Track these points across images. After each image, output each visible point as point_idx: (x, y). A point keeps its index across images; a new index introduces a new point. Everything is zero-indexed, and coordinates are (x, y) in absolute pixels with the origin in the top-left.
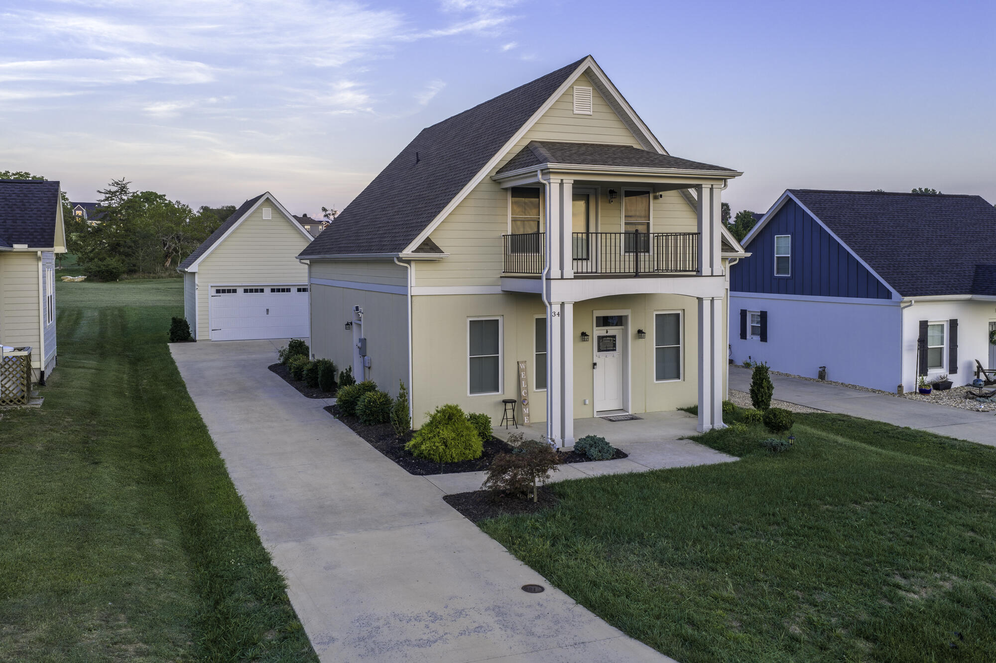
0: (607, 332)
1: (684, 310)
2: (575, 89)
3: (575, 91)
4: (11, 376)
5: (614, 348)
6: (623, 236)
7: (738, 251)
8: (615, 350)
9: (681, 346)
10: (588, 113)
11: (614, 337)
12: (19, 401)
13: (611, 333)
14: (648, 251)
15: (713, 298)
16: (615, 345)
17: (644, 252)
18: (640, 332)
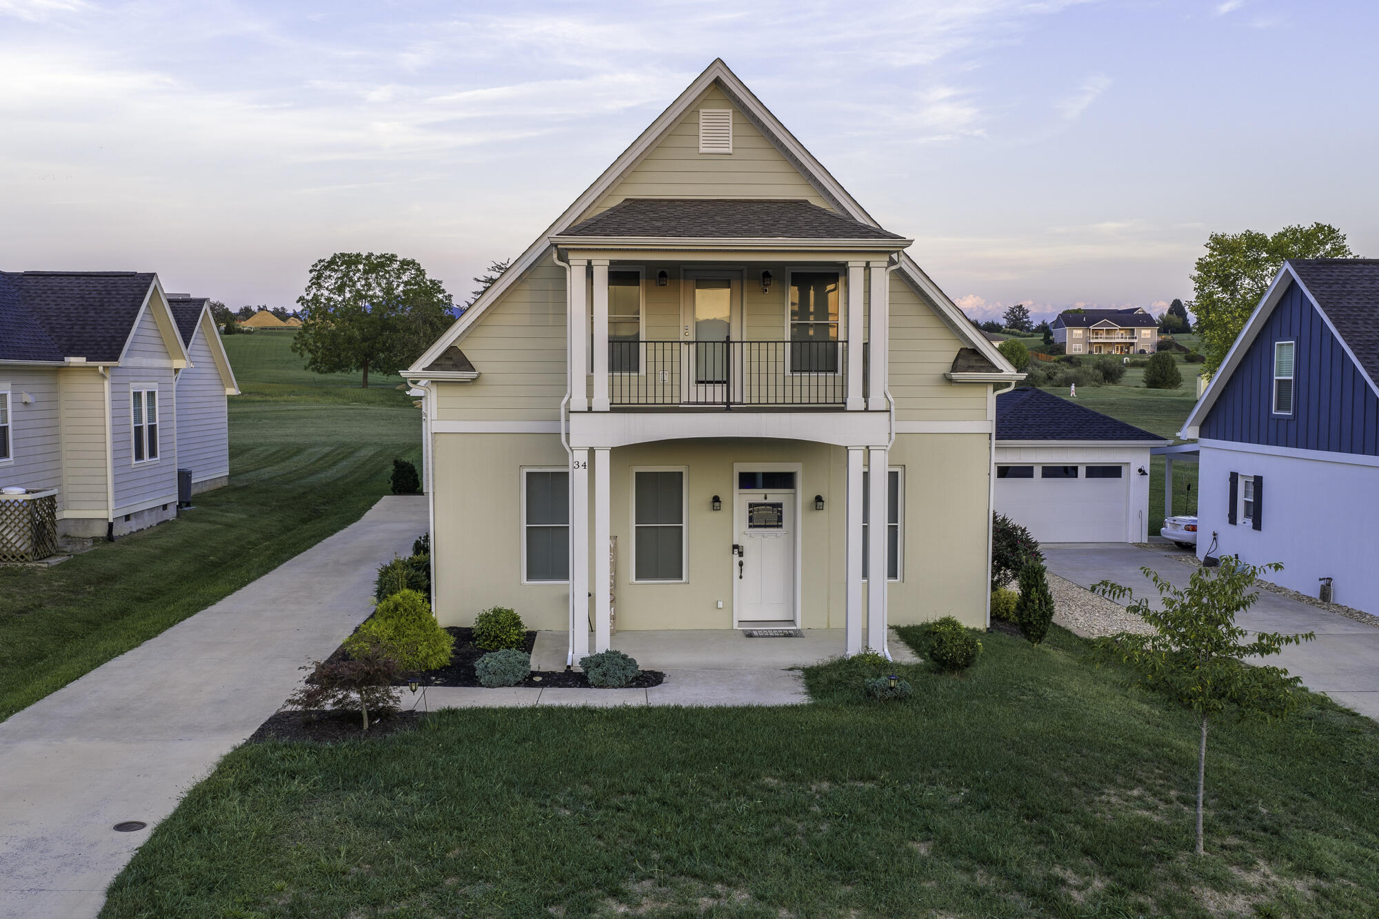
0: (766, 498)
1: (904, 466)
2: (701, 114)
3: (701, 117)
4: (13, 525)
5: (780, 524)
6: (788, 346)
7: (1002, 371)
8: (781, 526)
9: (899, 524)
10: (726, 150)
11: (780, 505)
12: (22, 557)
13: (771, 499)
14: (835, 371)
15: (868, 447)
16: (780, 519)
17: (826, 371)
18: (819, 499)
